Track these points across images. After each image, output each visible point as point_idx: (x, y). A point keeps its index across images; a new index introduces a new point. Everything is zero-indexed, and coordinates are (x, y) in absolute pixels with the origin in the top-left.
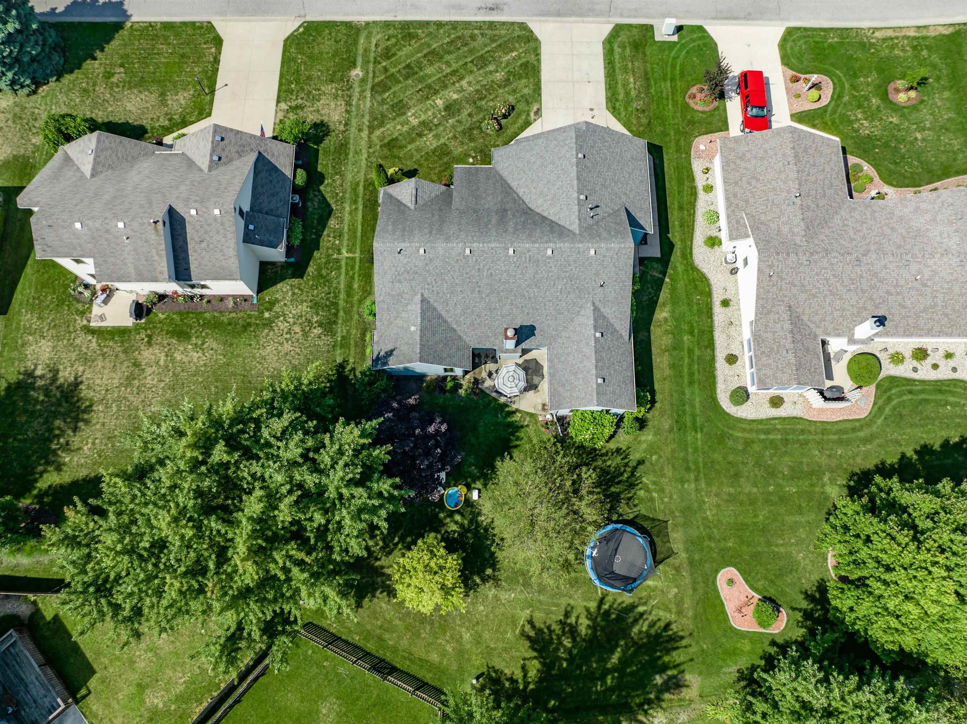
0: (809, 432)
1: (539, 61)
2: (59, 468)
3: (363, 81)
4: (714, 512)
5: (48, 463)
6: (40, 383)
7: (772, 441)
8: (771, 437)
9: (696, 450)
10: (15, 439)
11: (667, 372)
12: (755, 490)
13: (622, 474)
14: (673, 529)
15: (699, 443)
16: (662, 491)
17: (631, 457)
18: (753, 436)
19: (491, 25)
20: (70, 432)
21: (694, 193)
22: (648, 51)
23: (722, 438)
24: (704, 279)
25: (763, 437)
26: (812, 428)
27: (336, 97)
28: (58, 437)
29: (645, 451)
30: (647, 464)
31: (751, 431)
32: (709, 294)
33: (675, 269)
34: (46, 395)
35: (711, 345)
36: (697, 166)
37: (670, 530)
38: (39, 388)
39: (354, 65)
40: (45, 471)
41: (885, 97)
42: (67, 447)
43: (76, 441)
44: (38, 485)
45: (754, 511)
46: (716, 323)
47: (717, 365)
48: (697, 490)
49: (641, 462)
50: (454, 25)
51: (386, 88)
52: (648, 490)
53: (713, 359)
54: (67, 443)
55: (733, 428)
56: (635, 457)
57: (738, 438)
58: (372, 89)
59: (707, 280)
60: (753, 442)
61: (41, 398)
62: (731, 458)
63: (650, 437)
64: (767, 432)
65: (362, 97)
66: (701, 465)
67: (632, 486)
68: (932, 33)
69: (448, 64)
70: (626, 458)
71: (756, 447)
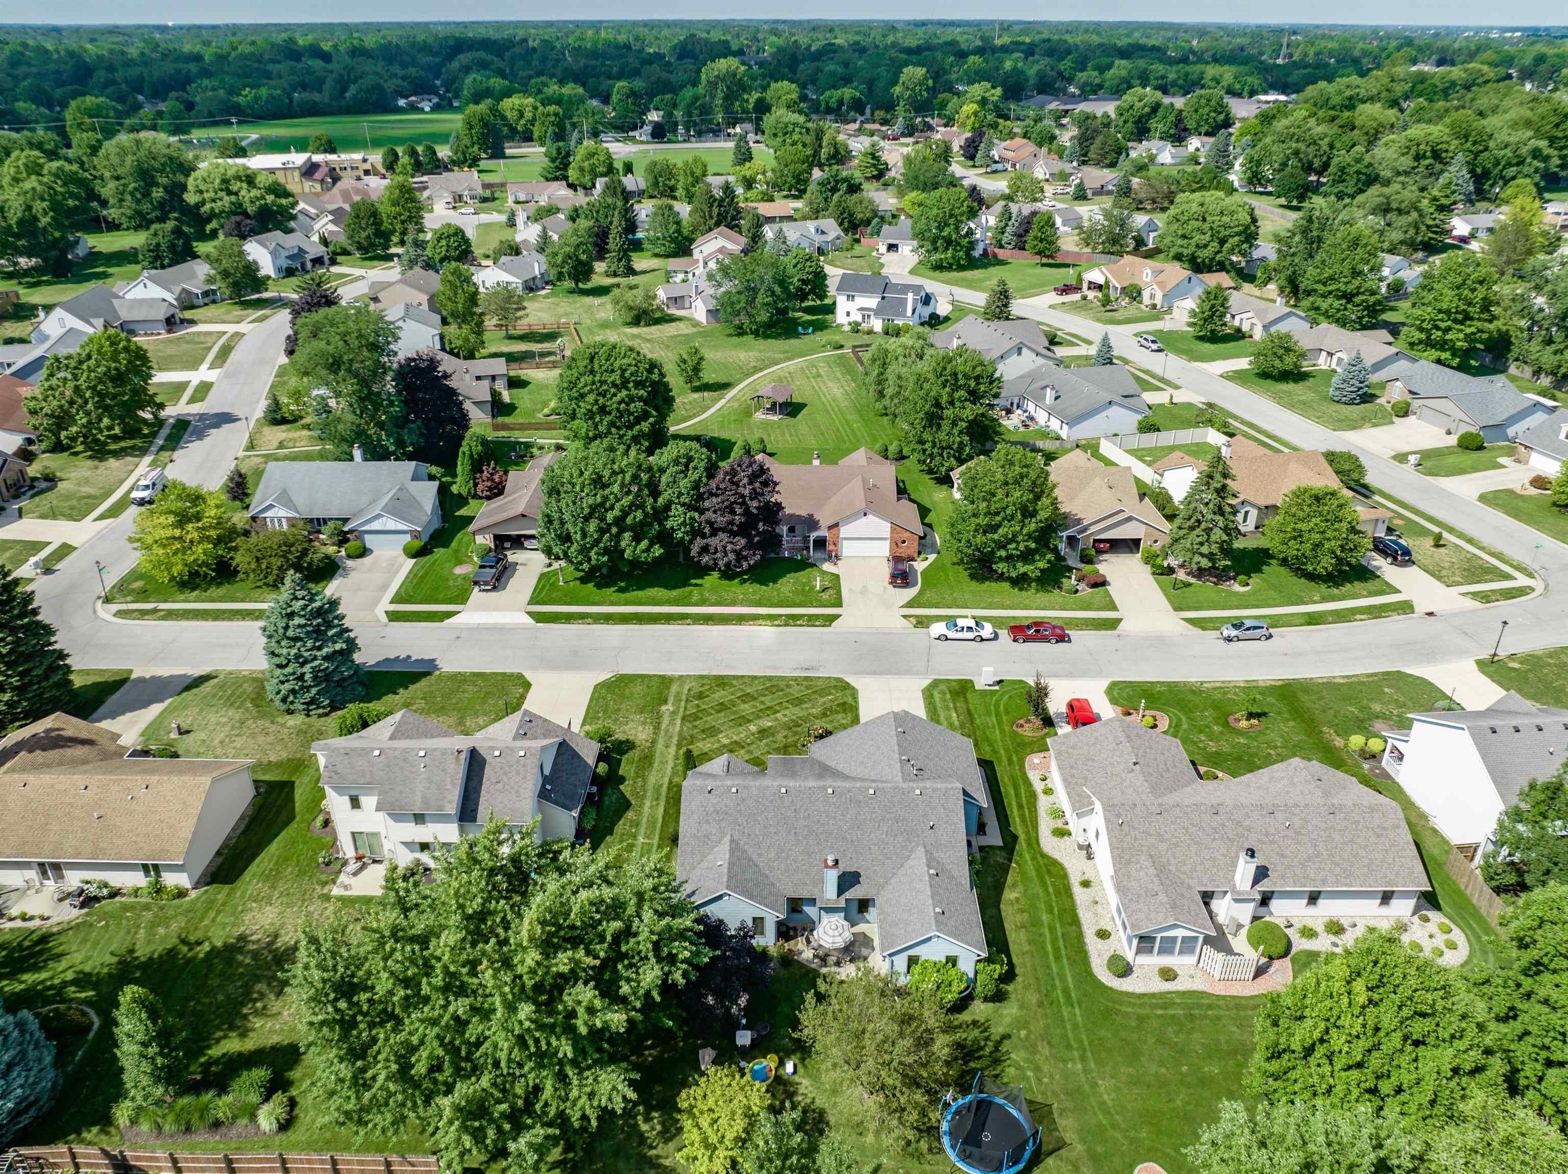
0: (1219, 1007)
1: (857, 702)
2: (243, 1035)
3: (674, 713)
4: (1113, 1095)
5: (232, 1028)
6: (252, 947)
7: (1173, 1017)
8: (1171, 1012)
9: (1075, 1026)
10: (198, 1003)
11: (1026, 948)
12: (1163, 1070)
13: (982, 1048)
14: (1061, 1115)
15: (1079, 1019)
16: (1037, 1069)
17: (992, 1030)
18: (1147, 1011)
19: (806, 678)
20: (272, 996)
21: (1033, 796)
22: (969, 696)
23: (1108, 1014)
24: (1055, 863)
25: (1160, 1012)
26: (1222, 1003)
27: (644, 723)
28: (255, 1001)
29: (1009, 1025)
30: (1014, 1039)
31: (1142, 1005)
32: (1065, 876)
33: (1021, 856)
34: (254, 959)
35: (1076, 922)
36: (1034, 776)
37: (1056, 1116)
38: (249, 952)
39: (665, 702)
40: (225, 1037)
41: (1226, 724)
42: (262, 1013)
43: (275, 1005)
44: (210, 1052)
45: (1168, 1093)
46: (1078, 902)
47: (1087, 940)
48: (1086, 1071)
49: (1006, 1037)
50: (770, 678)
51: (697, 718)
52: (1019, 1068)
53: (1080, 935)
54: (265, 1008)
55: (1120, 1003)
56: (997, 1031)
57: (1128, 1014)
58: (683, 719)
59: (1060, 865)
60: (1148, 1017)
61: (247, 961)
62: (1123, 1034)
63: (1014, 1011)
64: (1165, 1007)
65: (672, 722)
66: (1086, 1043)
67: (997, 1062)
68: (1261, 684)
69: (763, 703)
70: (985, 1030)
71: (1154, 1023)
